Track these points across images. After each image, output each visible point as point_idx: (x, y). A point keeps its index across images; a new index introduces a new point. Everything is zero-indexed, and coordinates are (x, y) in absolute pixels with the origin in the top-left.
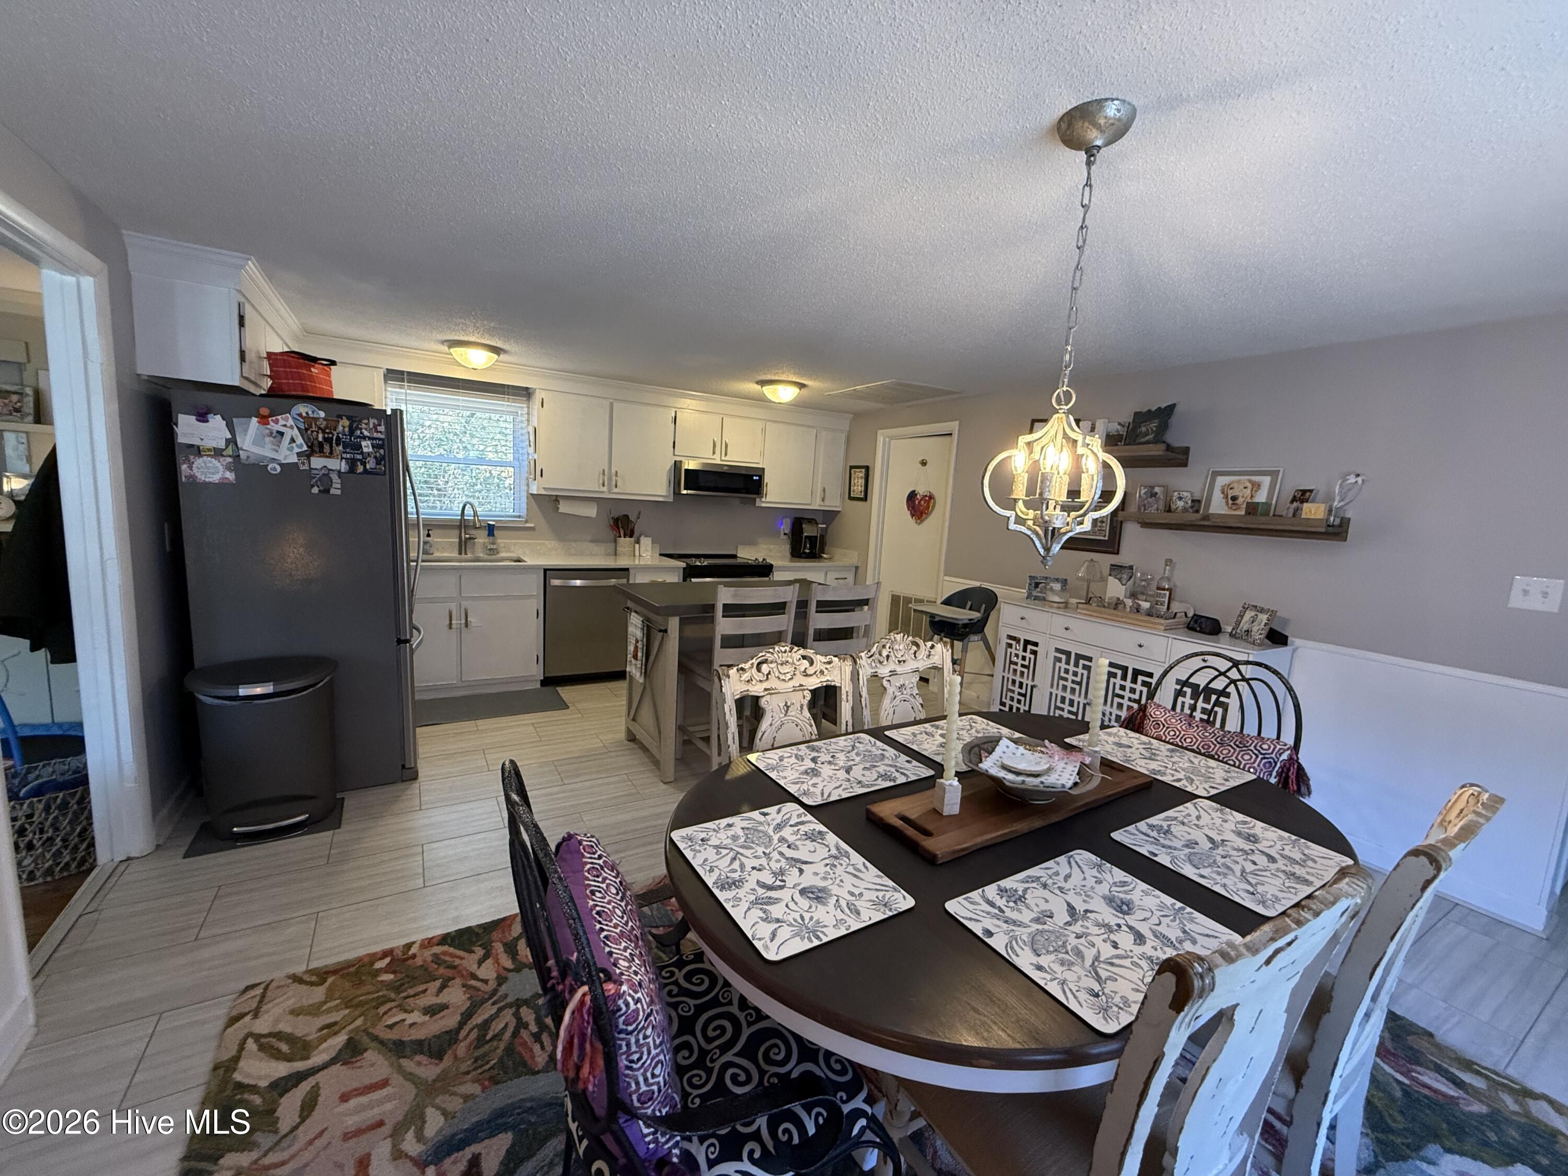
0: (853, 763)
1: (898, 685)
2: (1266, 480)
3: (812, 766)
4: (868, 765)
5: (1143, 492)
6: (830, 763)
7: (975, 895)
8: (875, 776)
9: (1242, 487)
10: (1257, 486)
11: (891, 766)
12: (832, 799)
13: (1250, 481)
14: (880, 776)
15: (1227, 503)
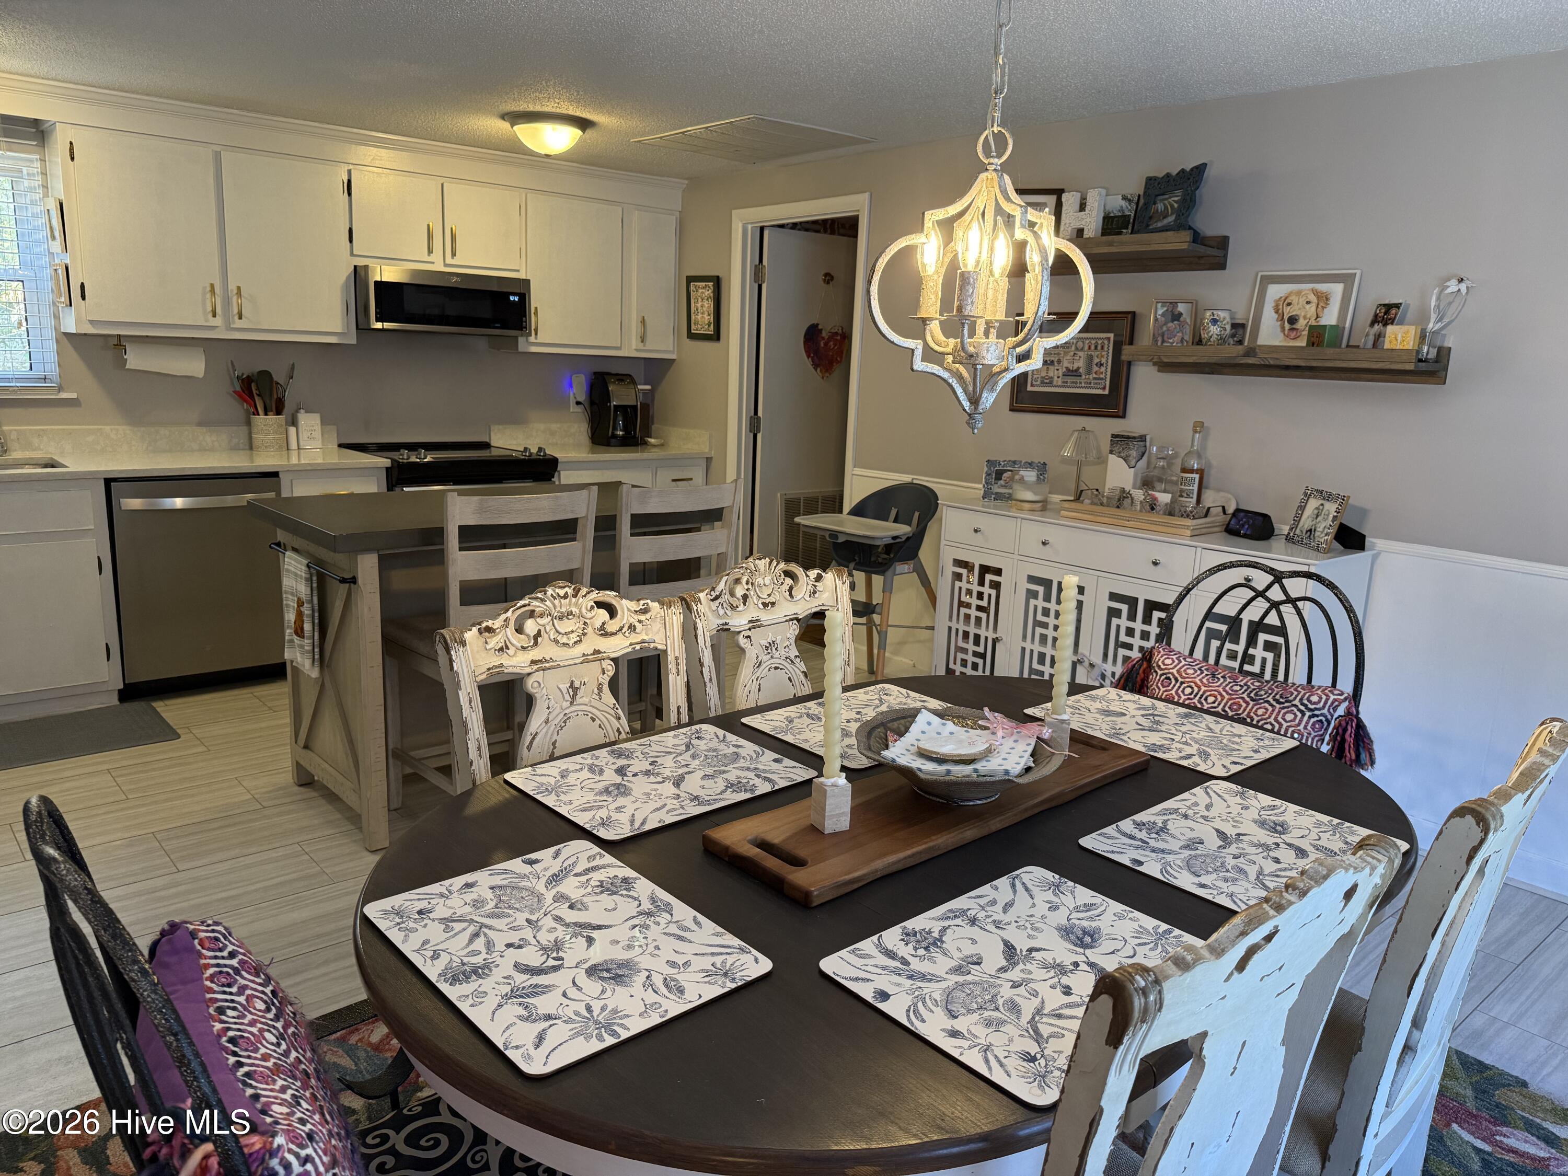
0: (687, 770)
1: (765, 643)
2: (1337, 290)
3: (618, 779)
4: (710, 771)
5: (1160, 312)
6: (648, 773)
7: (867, 945)
8: (721, 785)
9: (1302, 301)
10: (1323, 299)
11: (748, 769)
12: (648, 827)
13: (1316, 293)
14: (730, 786)
15: (1283, 328)
